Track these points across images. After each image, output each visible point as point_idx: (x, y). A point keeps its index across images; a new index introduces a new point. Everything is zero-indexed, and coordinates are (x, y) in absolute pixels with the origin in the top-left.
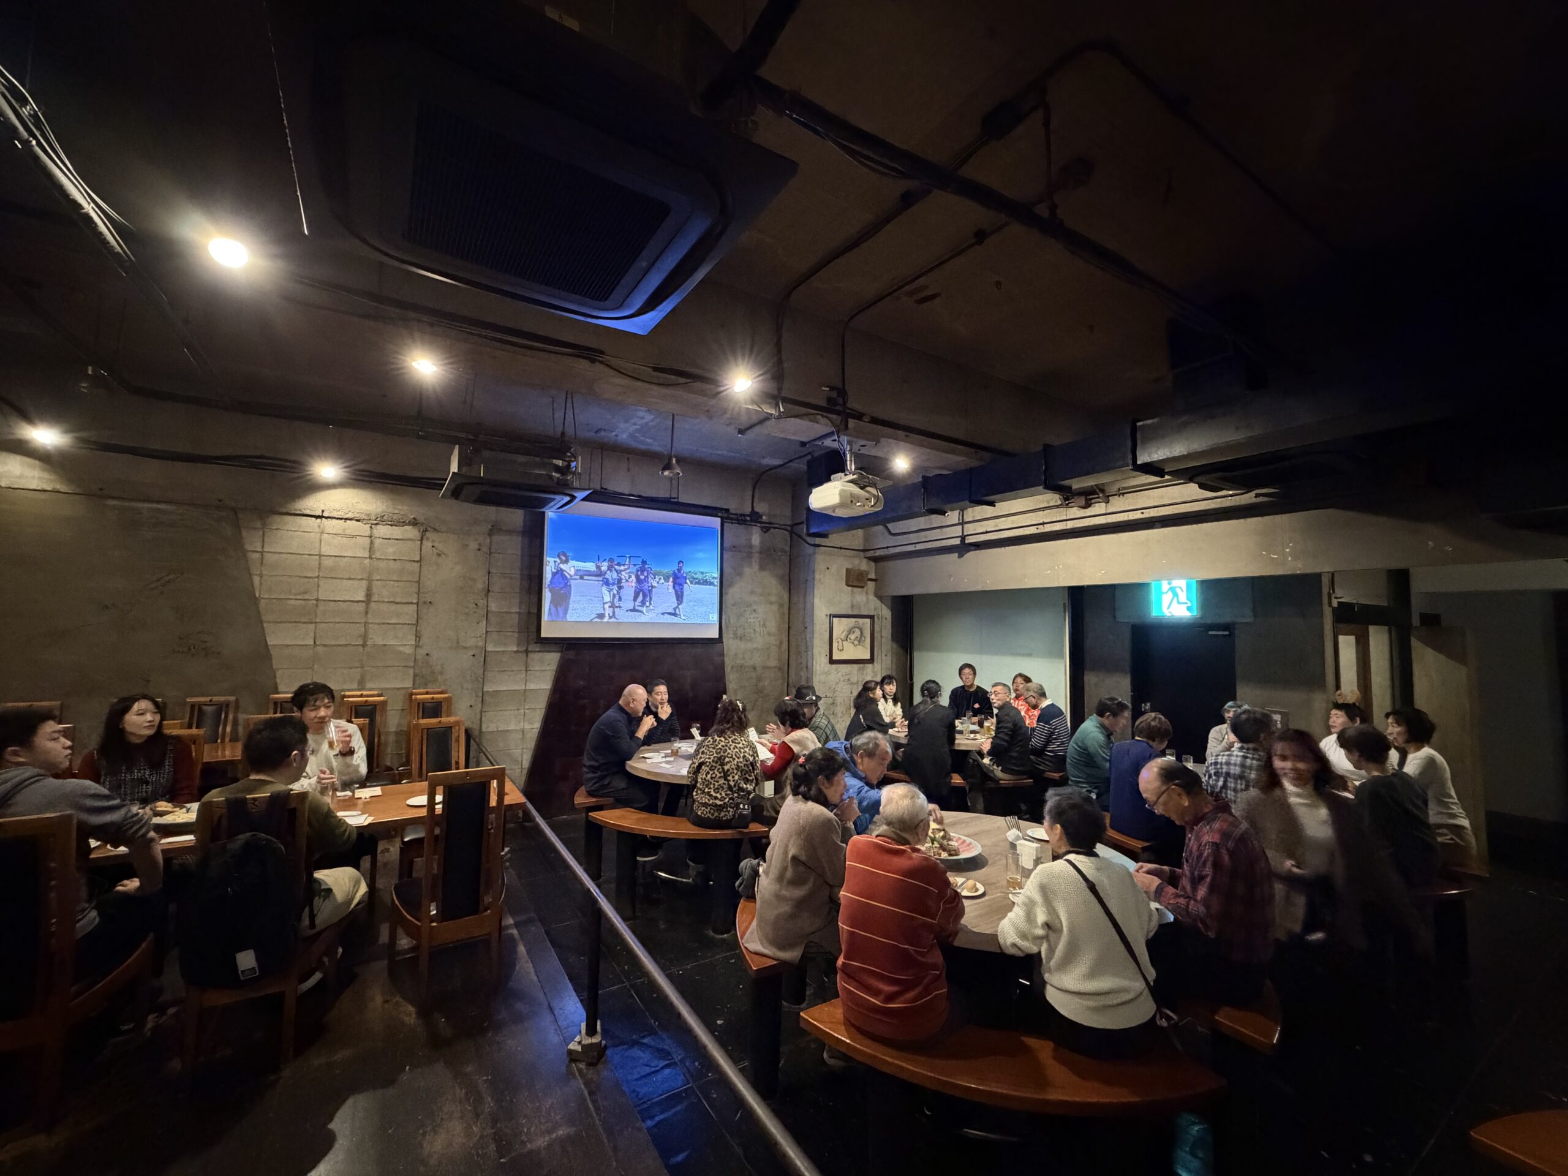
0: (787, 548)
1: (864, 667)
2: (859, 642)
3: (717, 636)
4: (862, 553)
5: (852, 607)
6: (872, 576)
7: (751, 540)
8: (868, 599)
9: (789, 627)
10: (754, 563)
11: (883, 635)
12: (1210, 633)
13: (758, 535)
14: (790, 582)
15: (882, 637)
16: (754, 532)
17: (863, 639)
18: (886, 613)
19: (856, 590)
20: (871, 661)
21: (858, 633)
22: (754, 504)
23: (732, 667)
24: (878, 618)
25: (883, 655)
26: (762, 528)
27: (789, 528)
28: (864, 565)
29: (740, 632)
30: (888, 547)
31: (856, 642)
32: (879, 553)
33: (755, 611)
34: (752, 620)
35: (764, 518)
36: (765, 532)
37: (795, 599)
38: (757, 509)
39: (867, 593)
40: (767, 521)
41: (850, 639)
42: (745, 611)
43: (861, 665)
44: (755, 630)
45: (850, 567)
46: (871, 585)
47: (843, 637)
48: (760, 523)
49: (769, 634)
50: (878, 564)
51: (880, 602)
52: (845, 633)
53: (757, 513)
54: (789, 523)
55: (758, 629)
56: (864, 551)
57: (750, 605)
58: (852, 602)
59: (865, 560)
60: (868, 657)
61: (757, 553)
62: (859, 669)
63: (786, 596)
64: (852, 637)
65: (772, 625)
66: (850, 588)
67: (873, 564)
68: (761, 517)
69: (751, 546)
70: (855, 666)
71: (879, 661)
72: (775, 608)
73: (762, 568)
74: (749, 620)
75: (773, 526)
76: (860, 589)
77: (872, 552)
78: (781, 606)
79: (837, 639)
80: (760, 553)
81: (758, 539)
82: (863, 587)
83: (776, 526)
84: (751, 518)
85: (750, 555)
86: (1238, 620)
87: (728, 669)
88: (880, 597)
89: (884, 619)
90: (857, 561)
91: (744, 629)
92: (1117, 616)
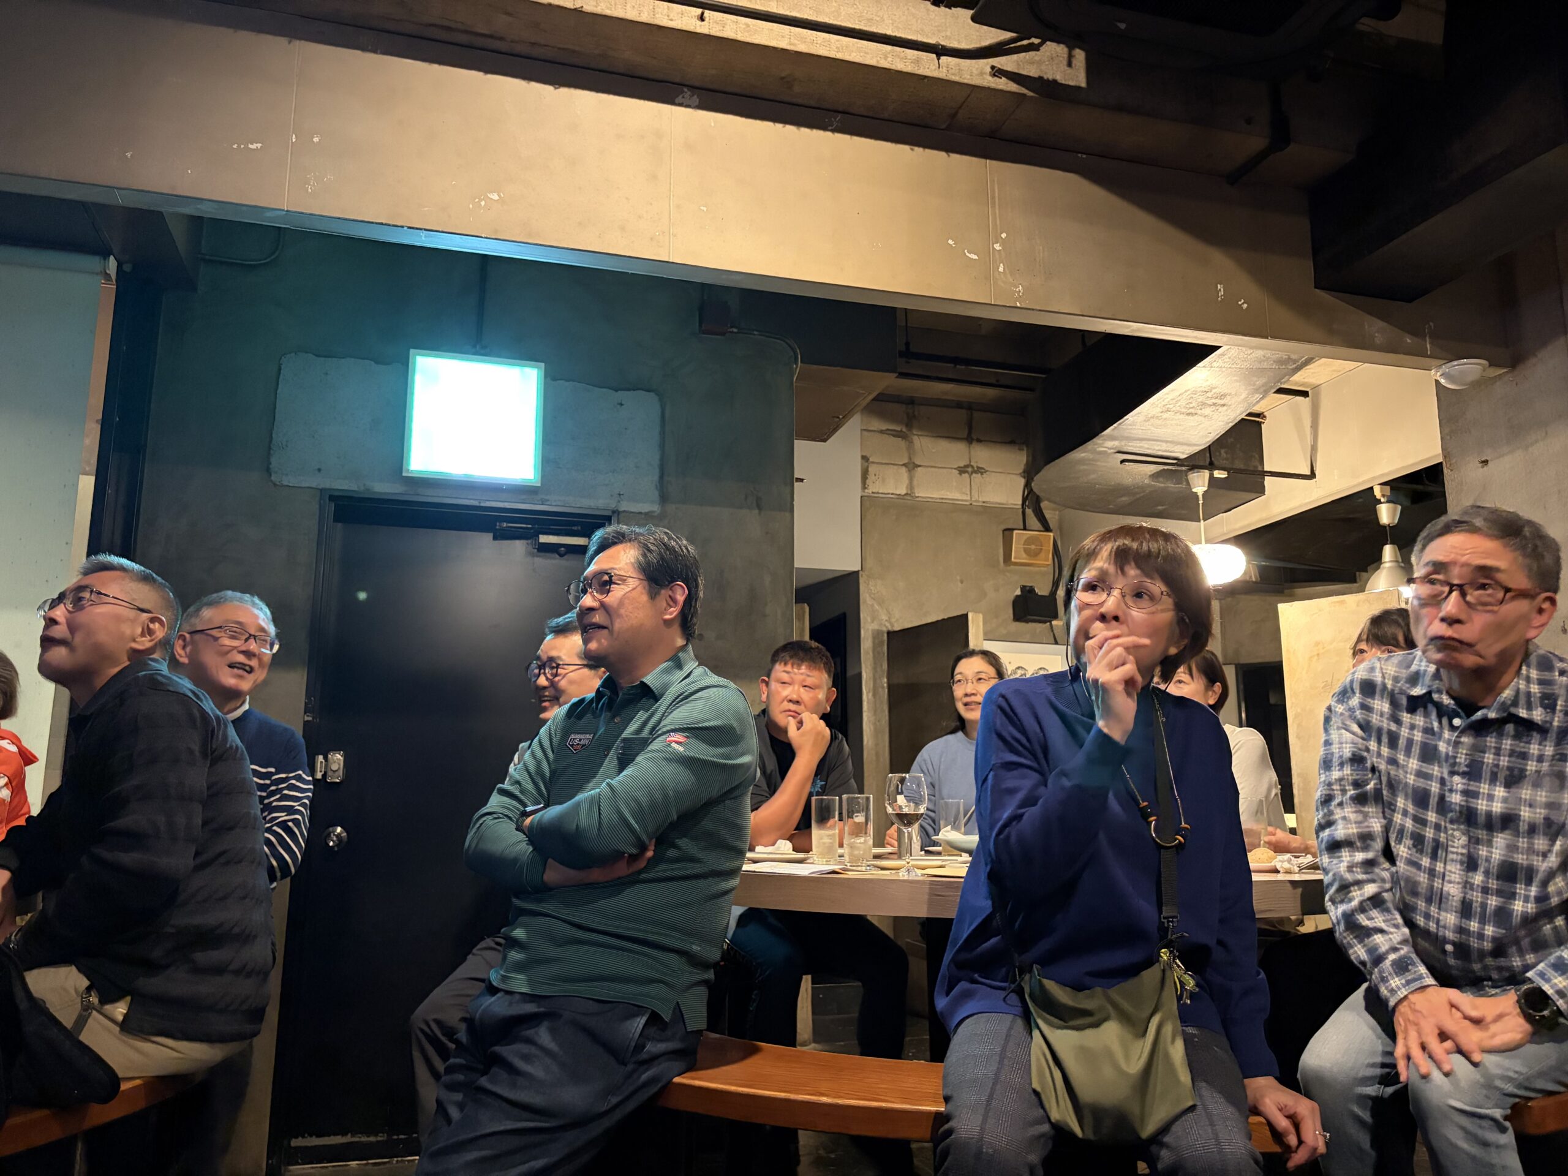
12: (544, 539)
86: (624, 506)
92: (274, 461)
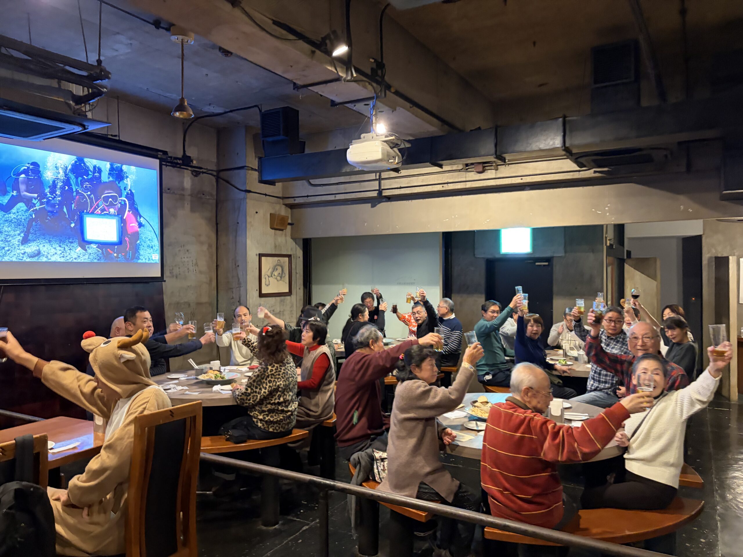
0: (214, 193)
1: (284, 299)
2: (281, 277)
3: (159, 275)
4: (281, 200)
5: (275, 247)
6: (290, 221)
7: (183, 182)
8: (286, 242)
9: (217, 266)
10: (186, 205)
11: (297, 272)
12: (537, 264)
13: (189, 178)
14: (217, 224)
15: (296, 273)
16: (185, 175)
17: (284, 275)
18: (299, 253)
19: (278, 231)
20: (290, 293)
21: (279, 270)
22: (186, 149)
23: (170, 304)
24: (294, 257)
25: (298, 288)
26: (192, 171)
27: (215, 173)
28: (284, 211)
29: (176, 271)
30: (308, 196)
31: (279, 278)
32: (298, 201)
33: (188, 251)
34: (186, 260)
35: (195, 162)
36: (196, 176)
37: (223, 239)
38: (188, 154)
39: (286, 235)
40: (196, 165)
41: (274, 275)
42: (180, 250)
43: (282, 298)
44: (188, 269)
45: (273, 212)
46: (289, 227)
47: (269, 273)
48: (192, 167)
49: (201, 272)
50: (295, 211)
51: (294, 243)
52: (271, 270)
53: (190, 157)
54: (215, 168)
55: (191, 268)
56: (283, 198)
57: (184, 246)
58: (275, 244)
59: (284, 206)
60: (287, 290)
61: (189, 195)
62: (281, 301)
63: (214, 236)
64: (276, 273)
65: (204, 263)
66: (273, 231)
67: (289, 210)
68: (192, 161)
69: (183, 189)
70: (278, 299)
71: (295, 293)
72: (205, 248)
73: (193, 210)
74: (183, 259)
75: (201, 170)
76: (281, 232)
77: (292, 199)
78: (210, 246)
79: (265, 275)
80: (191, 195)
81: (190, 181)
82: (282, 230)
83: (204, 171)
84: (183, 161)
85: (182, 197)
86: (555, 255)
87: (166, 307)
88: (294, 239)
89: (298, 258)
90: (277, 207)
91: (179, 268)
92: (476, 253)
